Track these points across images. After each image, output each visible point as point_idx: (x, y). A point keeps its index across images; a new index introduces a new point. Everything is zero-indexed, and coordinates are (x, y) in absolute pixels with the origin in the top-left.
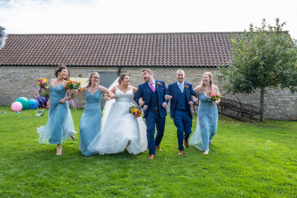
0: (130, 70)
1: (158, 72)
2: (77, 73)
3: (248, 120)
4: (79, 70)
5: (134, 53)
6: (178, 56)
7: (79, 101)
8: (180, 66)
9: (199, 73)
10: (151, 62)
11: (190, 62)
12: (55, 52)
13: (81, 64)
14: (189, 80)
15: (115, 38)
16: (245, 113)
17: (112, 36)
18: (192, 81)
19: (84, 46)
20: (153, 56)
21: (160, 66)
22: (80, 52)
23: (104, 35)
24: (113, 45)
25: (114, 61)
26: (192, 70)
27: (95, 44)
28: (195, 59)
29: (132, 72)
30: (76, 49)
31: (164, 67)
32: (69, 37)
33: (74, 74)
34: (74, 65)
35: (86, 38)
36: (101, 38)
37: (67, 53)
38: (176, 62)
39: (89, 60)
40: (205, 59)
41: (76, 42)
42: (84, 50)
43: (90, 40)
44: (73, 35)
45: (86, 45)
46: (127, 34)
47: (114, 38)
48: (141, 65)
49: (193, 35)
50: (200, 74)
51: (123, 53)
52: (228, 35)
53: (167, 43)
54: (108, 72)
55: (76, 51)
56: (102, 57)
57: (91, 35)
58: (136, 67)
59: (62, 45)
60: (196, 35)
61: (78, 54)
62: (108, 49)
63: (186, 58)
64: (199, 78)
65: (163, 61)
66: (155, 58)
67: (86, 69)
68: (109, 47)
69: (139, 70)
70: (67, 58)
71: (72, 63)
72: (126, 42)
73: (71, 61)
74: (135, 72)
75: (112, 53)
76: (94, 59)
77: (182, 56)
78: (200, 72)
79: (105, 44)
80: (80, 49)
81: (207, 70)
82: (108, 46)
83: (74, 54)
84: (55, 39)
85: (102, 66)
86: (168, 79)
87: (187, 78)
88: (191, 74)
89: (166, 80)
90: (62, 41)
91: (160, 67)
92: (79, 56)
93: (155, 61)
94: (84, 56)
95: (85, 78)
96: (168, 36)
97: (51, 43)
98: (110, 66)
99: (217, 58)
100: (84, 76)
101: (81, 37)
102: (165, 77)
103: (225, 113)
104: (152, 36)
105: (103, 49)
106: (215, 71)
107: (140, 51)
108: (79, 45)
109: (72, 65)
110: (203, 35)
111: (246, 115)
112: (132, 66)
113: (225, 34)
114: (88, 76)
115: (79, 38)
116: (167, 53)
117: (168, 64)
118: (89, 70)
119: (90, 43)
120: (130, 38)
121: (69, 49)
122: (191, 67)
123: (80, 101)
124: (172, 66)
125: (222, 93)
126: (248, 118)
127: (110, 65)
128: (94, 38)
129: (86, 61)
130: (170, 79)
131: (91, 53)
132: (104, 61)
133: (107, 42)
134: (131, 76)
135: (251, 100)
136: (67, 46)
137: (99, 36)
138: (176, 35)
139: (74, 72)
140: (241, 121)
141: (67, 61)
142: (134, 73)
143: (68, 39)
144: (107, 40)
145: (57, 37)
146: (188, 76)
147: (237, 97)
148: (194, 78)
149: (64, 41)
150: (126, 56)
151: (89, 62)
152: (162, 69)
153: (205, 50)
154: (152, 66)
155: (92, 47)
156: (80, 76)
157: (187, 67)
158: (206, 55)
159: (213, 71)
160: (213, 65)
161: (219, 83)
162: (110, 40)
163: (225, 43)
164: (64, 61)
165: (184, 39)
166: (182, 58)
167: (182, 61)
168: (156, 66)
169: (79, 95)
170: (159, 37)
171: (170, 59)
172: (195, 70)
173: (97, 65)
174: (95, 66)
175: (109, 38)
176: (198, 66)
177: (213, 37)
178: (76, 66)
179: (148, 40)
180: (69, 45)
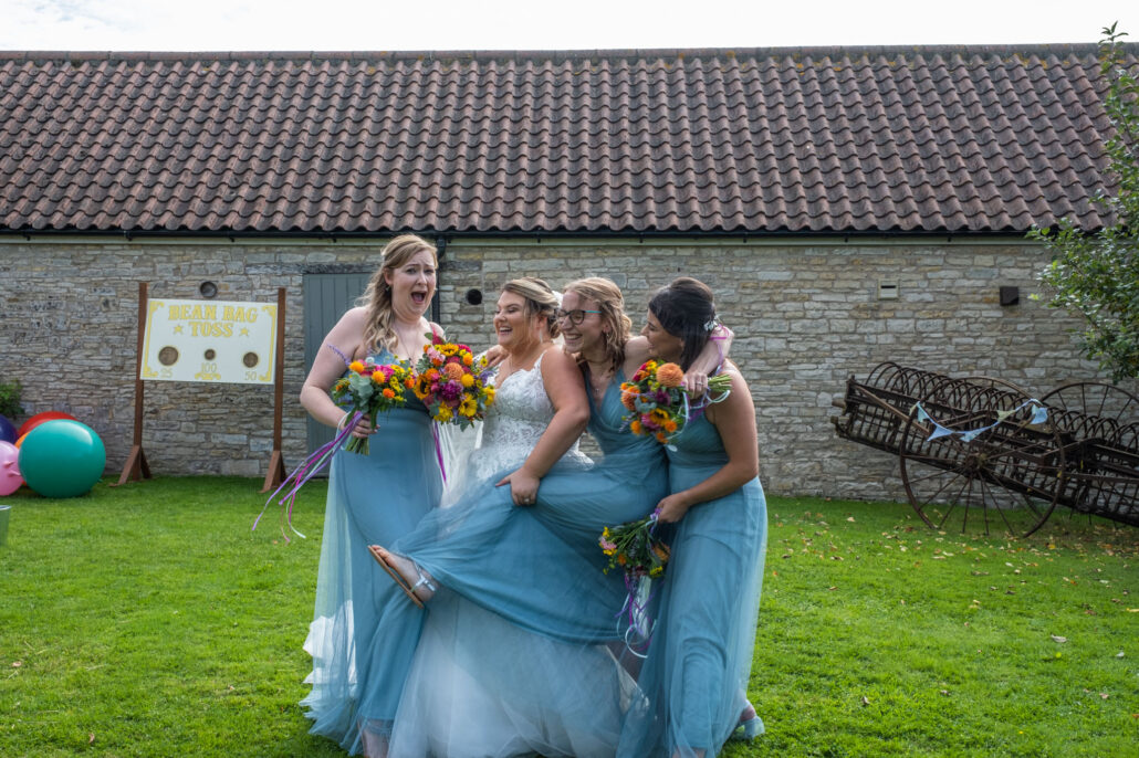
0: (499, 255)
1: (660, 263)
2: (189, 273)
4: (201, 253)
5: (514, 160)
6: (766, 172)
7: (200, 438)
8: (784, 227)
9: (891, 270)
10: (617, 210)
11: (837, 210)
12: (55, 152)
13: (210, 222)
14: (838, 306)
15: (398, 78)
17: (382, 66)
18: (856, 314)
19: (221, 123)
20: (628, 177)
21: (674, 228)
22: (198, 151)
23: (336, 59)
24: (390, 112)
25: (403, 203)
26: (854, 250)
27: (284, 111)
28: (866, 192)
29: (512, 263)
30: (176, 135)
31: (693, 233)
32: (130, 70)
33: (169, 277)
34: (169, 227)
35: (229, 79)
36: (317, 75)
37: (123, 160)
38: (762, 206)
39: (262, 201)
40: (917, 190)
41: (173, 99)
42: (226, 139)
43: (254, 87)
44: (156, 61)
45: (232, 113)
46: (465, 58)
47: (389, 76)
48: (562, 228)
49: (832, 60)
50: (900, 271)
51: (453, 160)
52: (1019, 62)
53: (695, 102)
55: (179, 148)
56: (333, 179)
57: (261, 59)
58: (538, 234)
59: (95, 114)
60: (847, 62)
61: (191, 164)
62: (365, 136)
63: (811, 187)
64: (895, 295)
65: (684, 203)
66: (639, 188)
67: (242, 250)
68: (368, 124)
69: (548, 256)
70: (130, 187)
71: (160, 216)
72: (461, 98)
73: (152, 204)
74: (526, 264)
75: (390, 161)
76: (287, 191)
77: (787, 173)
78: (899, 261)
79: (342, 111)
80: (204, 138)
81: (938, 253)
82: (359, 122)
83: (167, 165)
84: (51, 82)
85: (338, 234)
87: (825, 298)
88: (849, 275)
90: (92, 90)
91: (673, 233)
92: (199, 174)
93: (640, 203)
94: (228, 177)
95: (237, 299)
96: (691, 66)
97: (26, 101)
98: (381, 233)
99: (984, 185)
100: (232, 288)
101: (204, 72)
104: (605, 65)
105: (335, 135)
106: (983, 254)
107: (546, 150)
108: (194, 113)
109: (158, 227)
110: (884, 61)
112: (515, 233)
113: (1003, 58)
114: (252, 288)
115: (191, 78)
116: (702, 160)
117: (719, 217)
118: (261, 253)
119: (258, 101)
120: (482, 75)
121: (135, 135)
122: (849, 233)
123: (208, 434)
124: (741, 227)
125: (1024, 376)
127: (383, 224)
128: (276, 77)
129: (239, 205)
130: (725, 303)
131: (268, 161)
132: (348, 205)
133: (355, 101)
136: (123, 123)
137: (307, 67)
138: (735, 63)
139: (172, 266)
141: (131, 205)
142: (526, 272)
143: (125, 84)
144: (350, 86)
145: (64, 69)
146: (828, 284)
147: (1136, 400)
148: (865, 298)
149: (106, 91)
150: (471, 174)
151: (256, 209)
152: (681, 247)
153: (912, 141)
154: (628, 233)
155: (269, 125)
156: (208, 291)
157: (827, 233)
158: (919, 168)
159: (973, 258)
160: (972, 220)
161: (1006, 323)
162: (369, 85)
163: (1013, 103)
164: (109, 205)
165: (784, 84)
166: (791, 187)
167: (795, 201)
168: (651, 233)
169: (200, 400)
170: (644, 74)
171: (724, 193)
172: (869, 251)
173: (308, 224)
174: (295, 232)
175: (361, 78)
176: (890, 227)
177: (943, 69)
178: (182, 232)
179: (587, 88)
180: (136, 113)
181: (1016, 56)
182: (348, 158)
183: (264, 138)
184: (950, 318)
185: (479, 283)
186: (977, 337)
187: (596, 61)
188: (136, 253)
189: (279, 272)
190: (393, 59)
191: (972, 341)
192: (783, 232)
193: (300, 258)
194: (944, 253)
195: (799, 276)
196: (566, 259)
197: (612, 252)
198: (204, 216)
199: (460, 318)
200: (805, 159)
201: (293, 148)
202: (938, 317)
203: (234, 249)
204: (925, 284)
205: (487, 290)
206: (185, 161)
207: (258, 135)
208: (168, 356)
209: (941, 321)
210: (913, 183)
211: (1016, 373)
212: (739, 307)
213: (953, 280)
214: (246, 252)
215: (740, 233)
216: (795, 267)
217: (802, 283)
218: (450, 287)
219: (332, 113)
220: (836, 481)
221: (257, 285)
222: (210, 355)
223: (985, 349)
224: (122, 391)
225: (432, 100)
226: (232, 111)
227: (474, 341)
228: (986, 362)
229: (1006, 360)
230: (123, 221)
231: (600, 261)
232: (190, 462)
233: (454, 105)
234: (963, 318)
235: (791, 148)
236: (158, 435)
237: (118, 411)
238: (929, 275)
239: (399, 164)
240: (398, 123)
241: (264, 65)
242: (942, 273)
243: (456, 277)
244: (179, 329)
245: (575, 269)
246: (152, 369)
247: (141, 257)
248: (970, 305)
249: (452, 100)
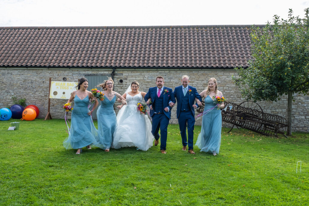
0: (126, 72)
1: (161, 74)
2: (61, 76)
3: (273, 133)
4: (63, 72)
5: (132, 51)
6: (186, 54)
7: (63, 111)
8: (188, 67)
9: (212, 76)
10: (152, 62)
11: (200, 63)
12: (33, 49)
13: (65, 65)
15: (108, 32)
16: (269, 125)
17: (105, 30)
18: (204, 85)
19: (69, 43)
20: (156, 55)
21: (164, 66)
22: (64, 49)
23: (95, 28)
24: (106, 40)
25: (106, 61)
26: (203, 72)
27: (83, 40)
28: (207, 59)
29: (129, 74)
30: (59, 45)
31: (168, 68)
32: (50, 31)
33: (57, 76)
34: (56, 66)
35: (71, 33)
36: (91, 32)
37: (48, 51)
38: (184, 62)
39: (76, 60)
40: (219, 58)
41: (59, 37)
42: (70, 46)
43: (77, 35)
44: (56, 29)
45: (71, 41)
46: (123, 28)
47: (106, 32)
48: (140, 66)
49: (205, 28)
50: (214, 76)
51: (118, 51)
52: (247, 29)
53: (173, 38)
54: (99, 74)
55: (60, 48)
56: (92, 55)
57: (79, 28)
58: (135, 68)
59: (42, 41)
60: (208, 29)
61: (62, 52)
62: (100, 46)
63: (195, 58)
65: (167, 61)
66: (158, 57)
68: (101, 43)
69: (137, 72)
70: (49, 57)
71: (55, 63)
72: (122, 37)
73: (53, 61)
74: (133, 74)
76: (82, 58)
77: (191, 54)
78: (213, 74)
79: (95, 40)
80: (65, 46)
82: (99, 42)
83: (57, 52)
84: (33, 34)
85: (92, 67)
86: (174, 83)
87: (197, 82)
88: (202, 77)
89: (172, 84)
90: (42, 35)
92: (64, 54)
93: (158, 61)
94: (70, 55)
96: (173, 30)
97: (28, 38)
98: (101, 67)
99: (234, 57)
100: (70, 79)
101: (66, 31)
102: (170, 81)
103: (244, 125)
104: (154, 29)
105: (93, 45)
106: (232, 73)
107: (139, 49)
108: (63, 41)
109: (54, 66)
110: (216, 29)
111: (270, 127)
112: (130, 67)
113: (243, 28)
114: (74, 79)
115: (63, 33)
116: (172, 51)
117: (174, 64)
118: (76, 71)
119: (77, 38)
120: (127, 32)
121: (51, 45)
122: (202, 68)
124: (179, 66)
125: (241, 99)
126: (273, 132)
127: (102, 65)
128: (82, 32)
129: (71, 61)
131: (78, 51)
132: (95, 61)
133: (98, 38)
134: (128, 79)
135: (275, 109)
136: (48, 43)
137: (89, 30)
138: (183, 29)
139: (57, 74)
140: (264, 135)
141: (49, 61)
142: (132, 76)
143: (49, 34)
144: (97, 34)
145: (36, 30)
146: (198, 79)
147: (258, 105)
148: (206, 82)
149: (45, 36)
150: (122, 54)
151: (75, 62)
152: (166, 71)
153: (219, 47)
154: (154, 67)
155: (79, 43)
156: (65, 79)
157: (197, 68)
158: (220, 53)
159: (229, 73)
160: (229, 65)
161: (237, 88)
162: (102, 34)
163: (244, 39)
164: (44, 61)
165: (193, 34)
166: (191, 57)
167: (191, 61)
168: (159, 68)
169: (63, 103)
170: (162, 31)
171: (176, 59)
172: (207, 72)
173: (86, 65)
174: (83, 67)
175: (100, 32)
176: (211, 66)
177: (229, 31)
178: (59, 67)
179: (149, 35)
180: (51, 40)
181: (246, 28)
182: (96, 50)
183: (78, 46)
184: (224, 87)
185: (122, 78)
186: (230, 91)
187: (152, 28)
188: (50, 71)
189: (80, 75)
190: (107, 28)
191: (229, 92)
192: (188, 68)
193: (84, 73)
194: (223, 72)
195: (191, 77)
196: (141, 73)
197: (151, 72)
198: (64, 63)
199: (118, 86)
200: (195, 51)
201: (84, 48)
202: (222, 86)
203: (70, 71)
204: (219, 79)
205: (124, 80)
206: (61, 51)
207: (77, 45)
208: (55, 93)
209: (223, 87)
210: (218, 57)
211: (239, 99)
212: (178, 84)
213: (225, 78)
214: (73, 71)
215: (178, 68)
216: (191, 75)
217: (192, 79)
218: (116, 79)
219: (93, 40)
220: (199, 122)
221: (75, 78)
222: (64, 93)
223: (232, 93)
224: (47, 101)
225: (115, 37)
226: (72, 40)
227: (121, 91)
228: (232, 96)
229: (237, 96)
230: (47, 64)
231: (148, 73)
232: (61, 116)
233: (120, 39)
234: (227, 87)
235: (192, 49)
236: (54, 110)
237: (46, 105)
238: (220, 77)
239: (106, 52)
240: (107, 43)
241: (79, 30)
242: (223, 77)
243: (117, 77)
244: (57, 88)
245: (143, 75)
246: (52, 96)
247: (50, 72)
248: (229, 84)
249: (119, 38)
